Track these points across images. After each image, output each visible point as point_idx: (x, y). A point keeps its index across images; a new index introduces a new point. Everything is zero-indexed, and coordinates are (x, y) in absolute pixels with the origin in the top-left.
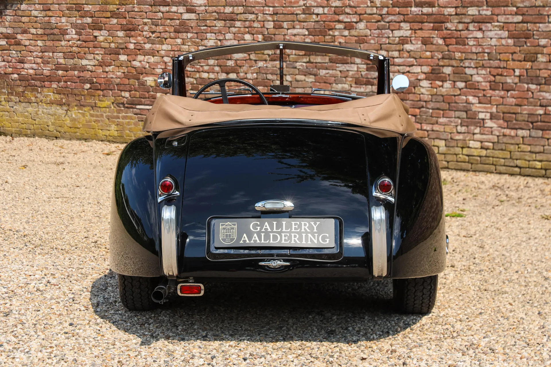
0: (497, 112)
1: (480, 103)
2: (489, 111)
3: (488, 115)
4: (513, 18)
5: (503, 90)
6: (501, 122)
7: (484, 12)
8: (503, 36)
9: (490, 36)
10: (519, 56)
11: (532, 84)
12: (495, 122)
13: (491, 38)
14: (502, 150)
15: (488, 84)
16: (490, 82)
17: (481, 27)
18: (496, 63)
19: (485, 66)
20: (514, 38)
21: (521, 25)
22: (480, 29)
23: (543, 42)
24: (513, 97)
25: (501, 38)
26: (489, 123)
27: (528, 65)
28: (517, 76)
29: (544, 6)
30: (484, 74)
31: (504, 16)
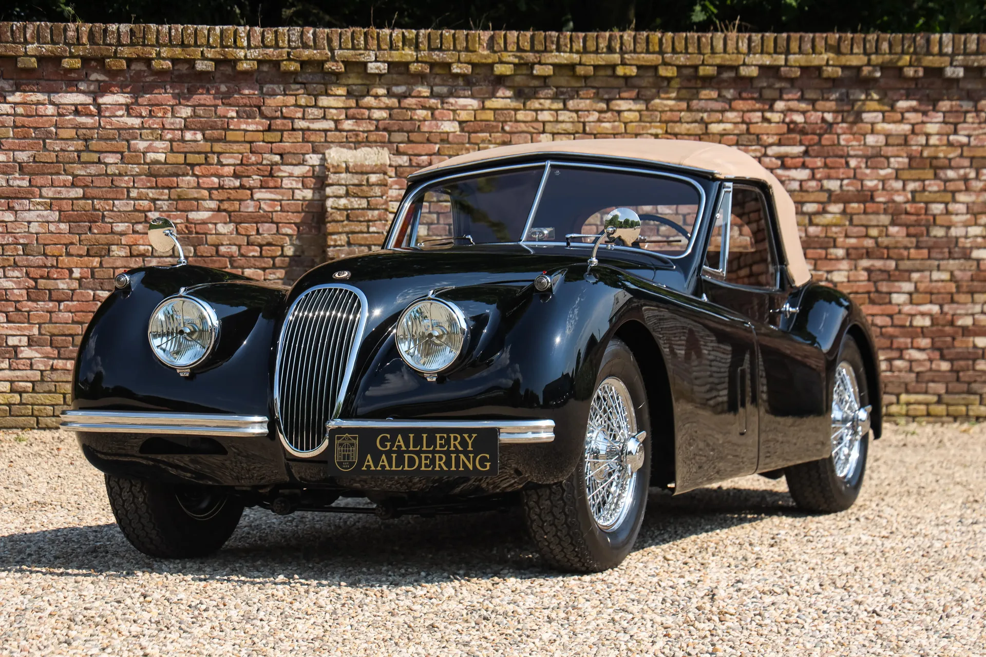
0: (40, 333)
1: (8, 321)
2: (26, 333)
3: (25, 339)
4: (69, 192)
5: (51, 300)
6: (48, 349)
7: (18, 183)
8: (50, 219)
9: (27, 219)
10: (79, 249)
11: (102, 290)
12: (37, 351)
13: (29, 222)
14: (50, 392)
15: (24, 292)
16: (27, 289)
17: (11, 205)
18: (39, 260)
19: (19, 264)
20: (69, 222)
21: (81, 202)
22: (10, 208)
23: (120, 227)
24: (70, 311)
25: (48, 222)
26: (26, 353)
27: (96, 261)
28: (76, 279)
29: (120, 175)
30: (17, 278)
31: (53, 189)
